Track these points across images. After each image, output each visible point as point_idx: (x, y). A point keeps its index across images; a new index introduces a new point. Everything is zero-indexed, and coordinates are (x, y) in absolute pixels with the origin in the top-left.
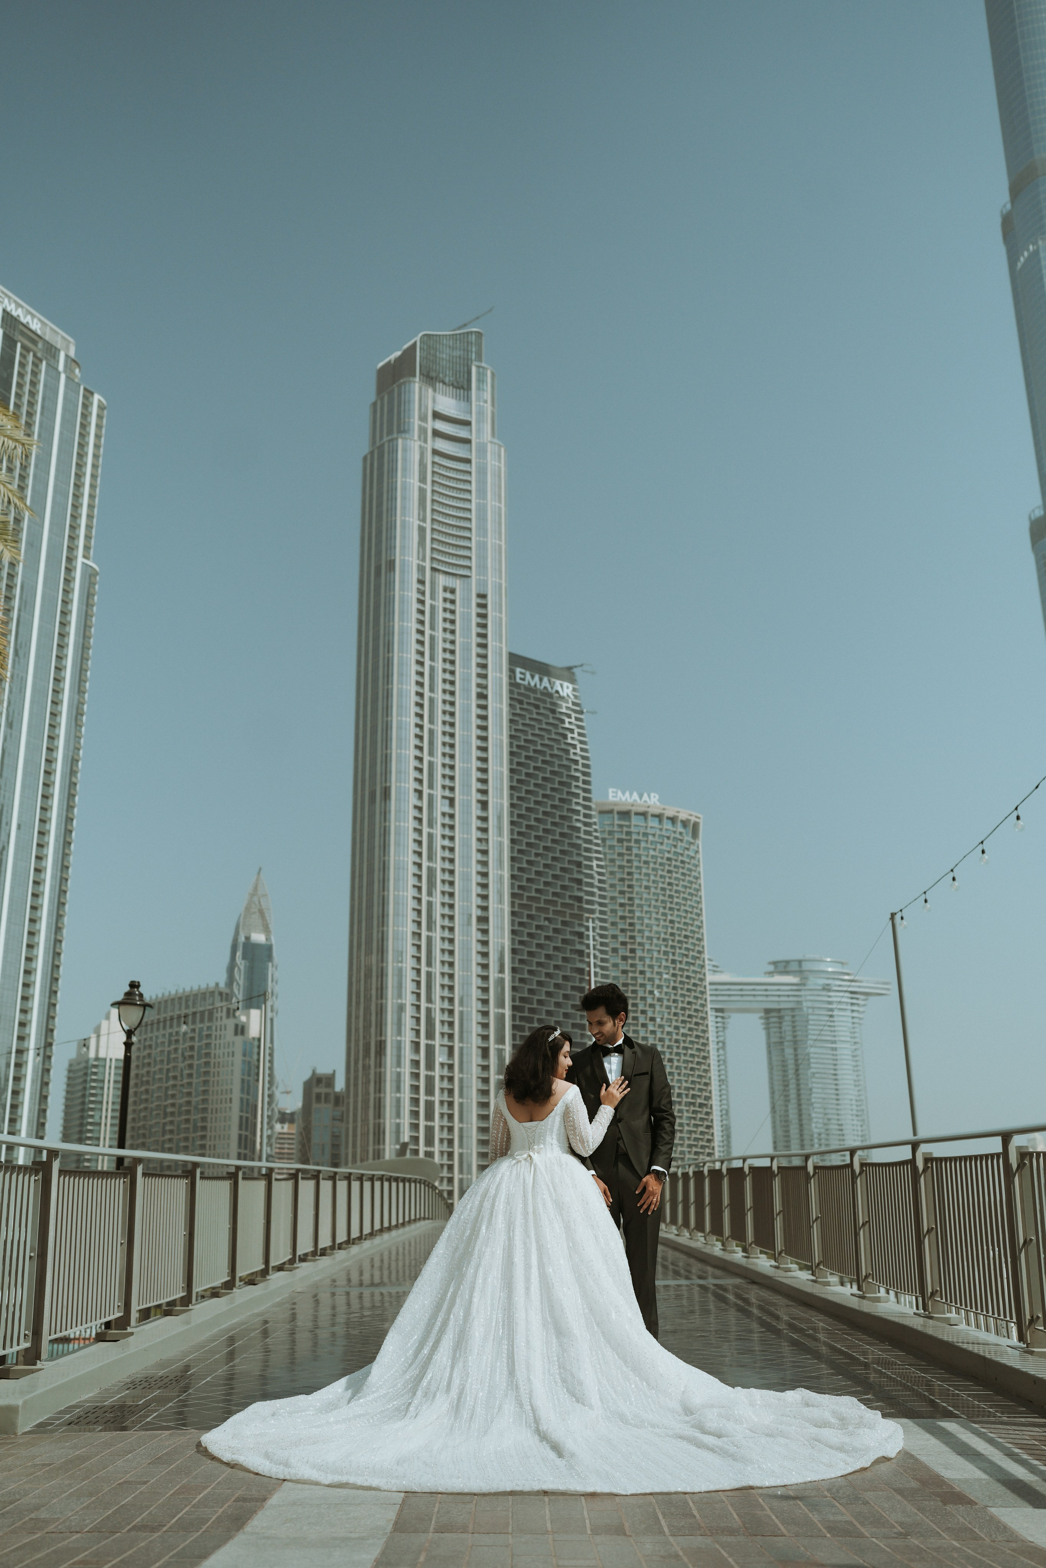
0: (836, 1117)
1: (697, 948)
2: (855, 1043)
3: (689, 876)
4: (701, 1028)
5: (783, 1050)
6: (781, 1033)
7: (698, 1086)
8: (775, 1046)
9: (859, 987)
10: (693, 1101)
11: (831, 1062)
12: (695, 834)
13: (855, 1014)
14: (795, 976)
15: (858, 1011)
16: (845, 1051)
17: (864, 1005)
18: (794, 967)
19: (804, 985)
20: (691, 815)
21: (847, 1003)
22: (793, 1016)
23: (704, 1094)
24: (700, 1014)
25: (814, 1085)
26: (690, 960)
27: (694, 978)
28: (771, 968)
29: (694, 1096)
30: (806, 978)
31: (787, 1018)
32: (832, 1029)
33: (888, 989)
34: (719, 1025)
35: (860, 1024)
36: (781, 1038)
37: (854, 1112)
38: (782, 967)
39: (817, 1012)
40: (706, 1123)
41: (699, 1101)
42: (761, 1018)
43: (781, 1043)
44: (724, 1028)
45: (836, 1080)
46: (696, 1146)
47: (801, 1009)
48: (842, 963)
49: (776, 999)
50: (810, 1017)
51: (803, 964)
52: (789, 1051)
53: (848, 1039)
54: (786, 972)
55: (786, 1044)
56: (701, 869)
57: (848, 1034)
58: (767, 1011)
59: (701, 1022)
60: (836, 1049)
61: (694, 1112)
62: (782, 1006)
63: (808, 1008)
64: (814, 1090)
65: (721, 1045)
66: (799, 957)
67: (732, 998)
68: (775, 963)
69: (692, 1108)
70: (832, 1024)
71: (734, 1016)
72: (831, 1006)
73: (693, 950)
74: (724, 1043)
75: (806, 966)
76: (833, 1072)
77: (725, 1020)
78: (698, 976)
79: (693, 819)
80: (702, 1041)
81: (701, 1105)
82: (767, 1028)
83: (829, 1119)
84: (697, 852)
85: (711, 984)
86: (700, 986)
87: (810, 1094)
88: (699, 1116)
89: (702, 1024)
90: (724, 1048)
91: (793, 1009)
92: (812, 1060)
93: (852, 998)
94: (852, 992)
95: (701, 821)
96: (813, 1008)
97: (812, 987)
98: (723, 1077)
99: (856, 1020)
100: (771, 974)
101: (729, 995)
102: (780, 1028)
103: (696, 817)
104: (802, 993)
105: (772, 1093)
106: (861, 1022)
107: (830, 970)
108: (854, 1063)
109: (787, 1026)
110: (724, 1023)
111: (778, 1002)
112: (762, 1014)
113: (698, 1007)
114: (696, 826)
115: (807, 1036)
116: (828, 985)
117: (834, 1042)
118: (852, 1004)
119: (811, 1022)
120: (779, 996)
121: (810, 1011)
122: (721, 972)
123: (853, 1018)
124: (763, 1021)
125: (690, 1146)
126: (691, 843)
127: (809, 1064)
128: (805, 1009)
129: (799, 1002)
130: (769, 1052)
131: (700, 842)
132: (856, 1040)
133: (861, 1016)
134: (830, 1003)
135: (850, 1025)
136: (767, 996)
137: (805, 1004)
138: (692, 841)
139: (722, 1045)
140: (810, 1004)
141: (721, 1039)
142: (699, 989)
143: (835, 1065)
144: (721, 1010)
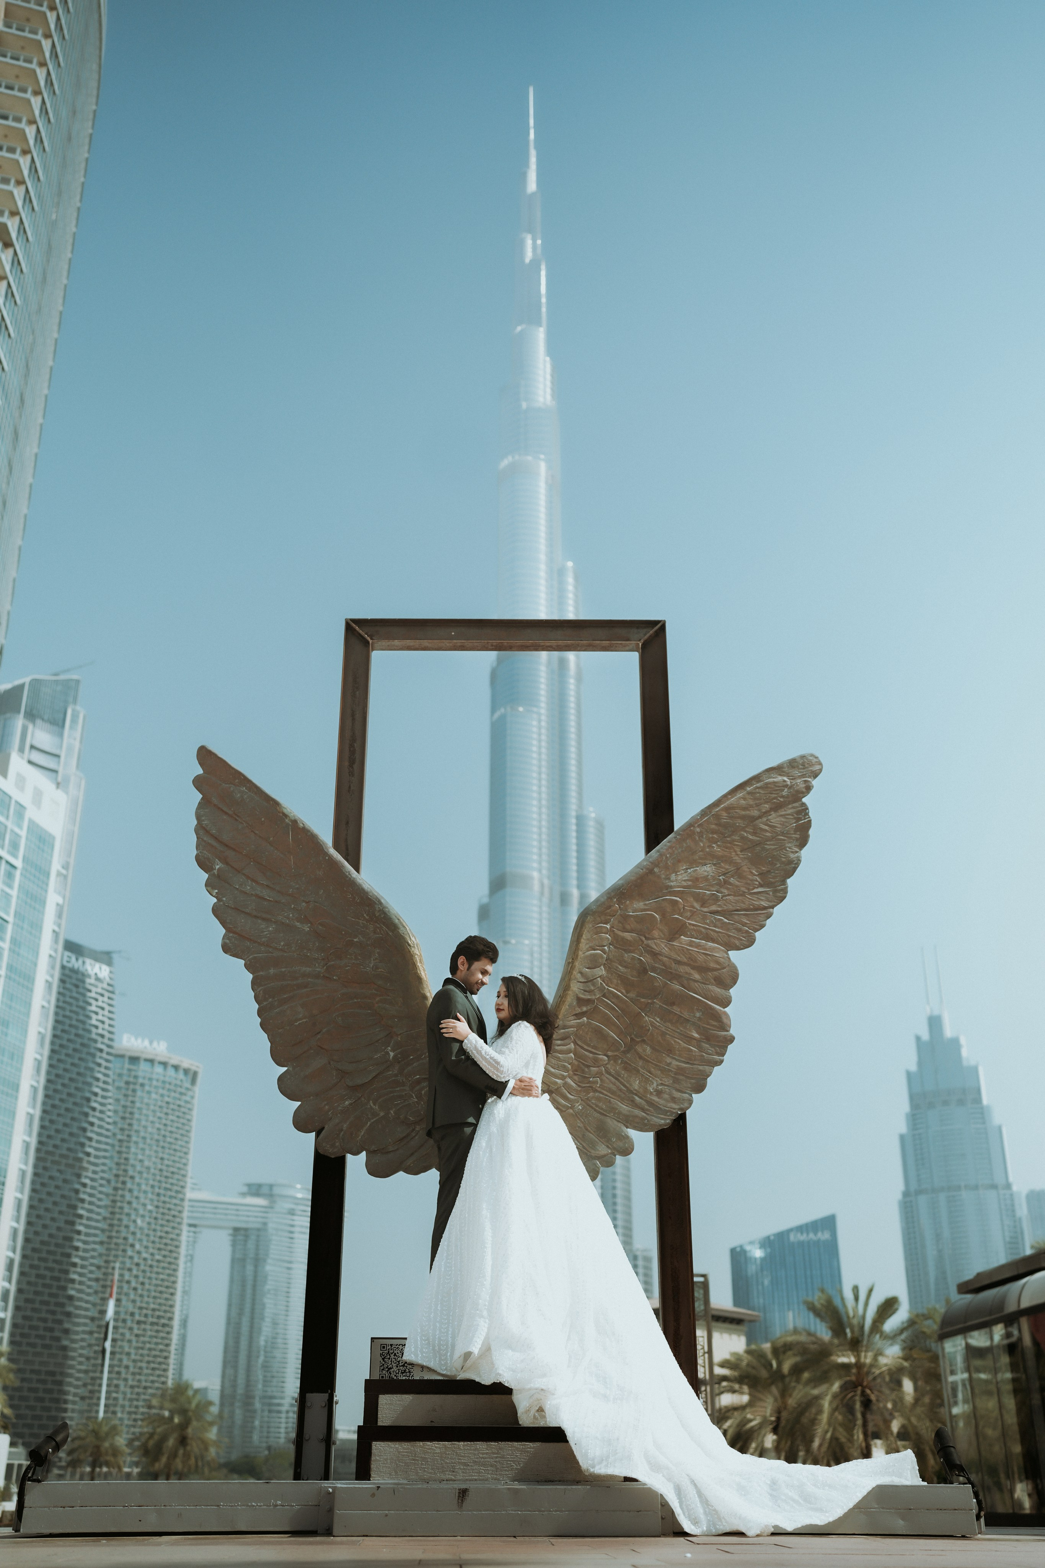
0: (283, 1331)
3: (183, 1119)
4: (174, 1242)
5: (244, 1267)
6: (244, 1250)
7: (163, 1308)
8: (238, 1262)
10: (157, 1321)
11: (286, 1280)
12: (194, 1081)
14: (265, 1199)
18: (265, 1190)
19: (272, 1207)
20: (192, 1064)
22: (258, 1236)
23: (168, 1315)
25: (267, 1301)
28: (245, 1189)
29: (159, 1317)
30: (274, 1202)
31: (253, 1237)
32: (291, 1250)
34: (190, 1238)
36: (244, 1255)
38: (255, 1190)
39: (279, 1233)
40: (164, 1342)
41: (162, 1321)
42: (229, 1235)
43: (244, 1260)
44: (195, 1242)
45: (288, 1297)
46: (153, 1362)
47: (265, 1230)
49: (245, 1219)
50: (273, 1238)
51: (273, 1188)
52: (250, 1268)
54: (257, 1195)
55: (248, 1261)
56: (195, 1113)
58: (236, 1230)
59: (176, 1237)
60: (291, 1269)
61: (156, 1331)
62: (249, 1226)
63: (272, 1229)
64: (266, 1305)
65: (189, 1258)
66: (271, 1181)
67: (206, 1215)
68: (249, 1185)
69: (155, 1328)
70: (291, 1245)
71: (204, 1231)
72: (293, 1229)
73: (176, 1185)
74: (192, 1256)
75: (275, 1191)
77: (197, 1235)
79: (194, 1068)
81: (163, 1325)
82: (234, 1244)
83: (277, 1333)
84: (192, 1097)
85: (190, 1200)
87: (263, 1309)
88: (160, 1335)
89: (176, 1239)
90: (191, 1261)
91: (258, 1230)
92: (268, 1278)
95: (200, 1070)
96: (276, 1230)
97: (278, 1211)
98: (187, 1288)
100: (244, 1195)
101: (203, 1213)
102: (245, 1246)
103: (197, 1067)
104: (269, 1215)
105: (230, 1305)
107: (299, 1195)
109: (251, 1245)
110: (194, 1238)
111: (246, 1221)
112: (231, 1232)
114: (195, 1074)
115: (267, 1255)
116: (293, 1209)
117: (290, 1262)
119: (272, 1243)
120: (248, 1216)
121: (273, 1232)
122: (199, 1190)
124: (230, 1238)
125: (148, 1362)
126: (189, 1089)
127: (265, 1281)
128: (269, 1230)
129: (264, 1224)
130: (232, 1267)
131: (197, 1089)
134: (292, 1226)
136: (237, 1215)
137: (269, 1225)
138: (190, 1087)
139: (191, 1258)
140: (274, 1226)
141: (191, 1253)
143: (289, 1283)
144: (194, 1226)
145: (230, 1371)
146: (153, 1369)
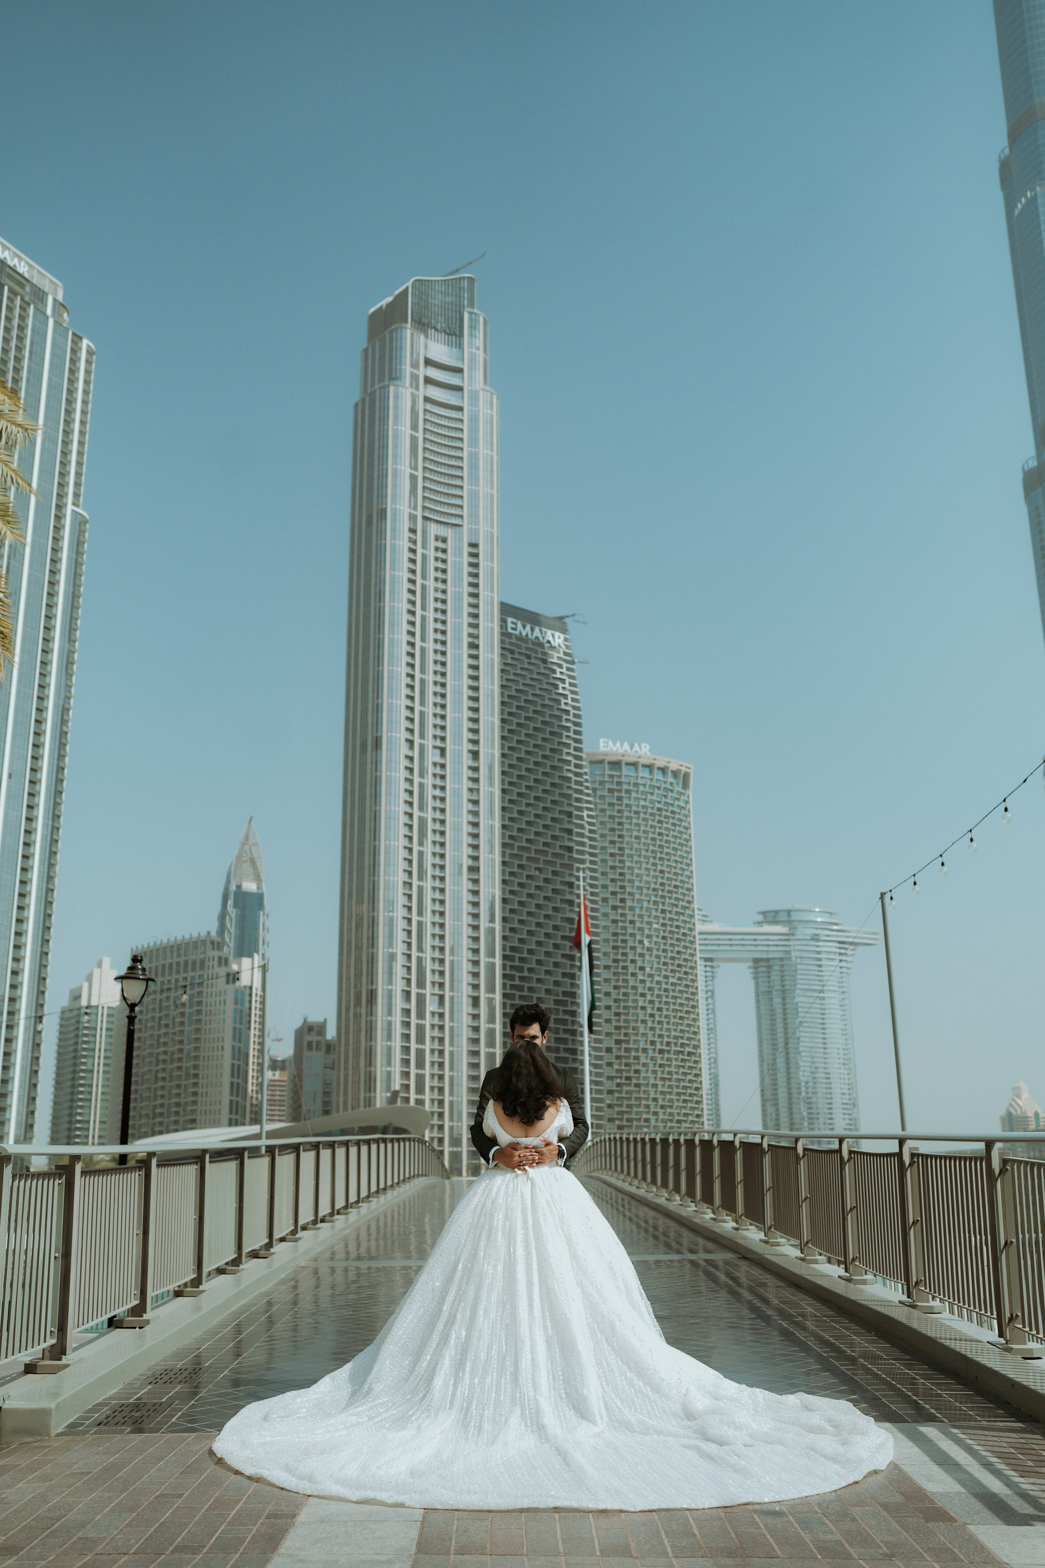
0: (823, 1065)
1: (687, 898)
2: (843, 992)
3: (680, 826)
4: (690, 977)
5: (771, 999)
6: (769, 982)
7: (686, 1035)
8: (763, 995)
9: (848, 937)
10: (682, 1049)
11: (819, 1011)
12: (686, 785)
13: (843, 964)
14: (784, 926)
15: (846, 961)
16: (833, 1000)
17: (852, 955)
18: (783, 917)
19: (793, 935)
20: (681, 766)
21: (835, 953)
22: (782, 966)
23: (693, 1042)
24: (689, 964)
25: (802, 1034)
26: (679, 910)
27: (684, 928)
28: (760, 918)
29: (682, 1045)
30: (795, 928)
31: (776, 968)
32: (820, 978)
33: (876, 939)
34: (708, 974)
35: (848, 974)
36: (769, 987)
37: (842, 1061)
38: (771, 917)
39: (805, 961)
40: (694, 1072)
41: (687, 1049)
42: (749, 967)
43: (770, 992)
44: (713, 977)
45: (824, 1029)
46: (684, 1094)
47: (789, 959)
48: (831, 913)
49: (765, 948)
50: (799, 967)
51: (792, 914)
52: (777, 1001)
53: (836, 989)
54: (775, 922)
55: (774, 993)
56: (691, 819)
57: (836, 984)
58: (756, 961)
59: (690, 971)
60: (824, 998)
61: (682, 1060)
62: (771, 956)
63: (797, 957)
64: (802, 1039)
65: (709, 994)
66: (788, 907)
67: (721, 948)
68: (764, 913)
69: (681, 1057)
70: (820, 974)
71: (722, 965)
72: (819, 956)
73: (683, 900)
74: (713, 992)
75: (795, 916)
76: (821, 1021)
77: (715, 970)
78: (688, 925)
79: (684, 769)
80: (691, 990)
81: (689, 1054)
82: (756, 978)
83: (816, 1068)
84: (687, 802)
85: (700, 933)
86: (690, 935)
87: (798, 1043)
88: (688, 1064)
89: (692, 974)
90: (712, 997)
91: (781, 959)
92: (800, 1010)
93: (840, 948)
94: (840, 942)
95: (692, 772)
96: (802, 958)
97: (801, 937)
98: (712, 1026)
99: (844, 970)
100: (760, 923)
101: (719, 945)
102: (769, 977)
103: (687, 768)
104: (791, 943)
105: (760, 1041)
106: (849, 971)
107: (819, 920)
108: (842, 1013)
109: (775, 976)
110: (713, 972)
111: (767, 951)
112: (751, 964)
113: (687, 957)
114: (686, 776)
115: (795, 985)
116: (816, 935)
117: (821, 991)
118: (840, 954)
119: (799, 972)
120: (768, 946)
121: (799, 961)
122: (711, 922)
123: (841, 967)
124: (752, 970)
125: (678, 1094)
126: (681, 794)
127: (797, 1014)
128: (793, 959)
129: (788, 952)
130: (758, 1001)
131: (690, 792)
132: (844, 990)
133: (849, 965)
134: (819, 953)
135: (839, 975)
136: (756, 945)
137: (793, 954)
138: (683, 791)
139: (711, 994)
140: (798, 954)
141: (710, 988)
142: (689, 938)
143: (823, 1014)
144: (710, 960)
145: (770, 1110)
146: (685, 1101)
